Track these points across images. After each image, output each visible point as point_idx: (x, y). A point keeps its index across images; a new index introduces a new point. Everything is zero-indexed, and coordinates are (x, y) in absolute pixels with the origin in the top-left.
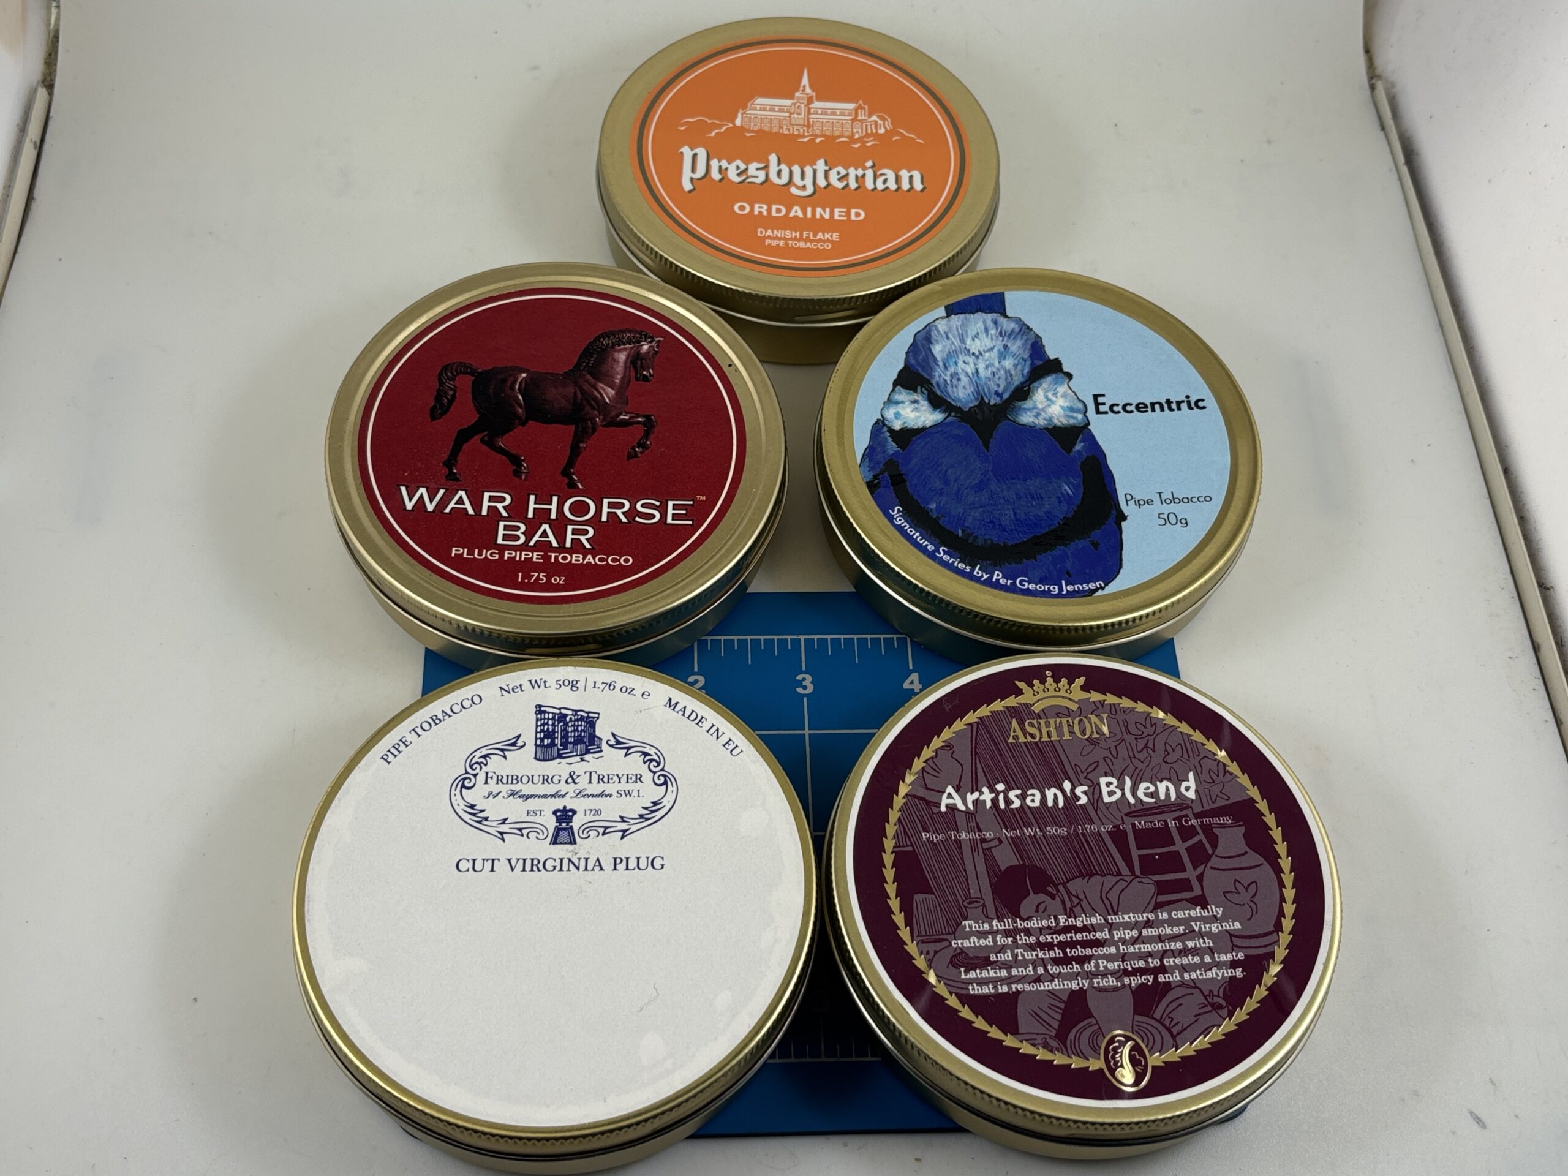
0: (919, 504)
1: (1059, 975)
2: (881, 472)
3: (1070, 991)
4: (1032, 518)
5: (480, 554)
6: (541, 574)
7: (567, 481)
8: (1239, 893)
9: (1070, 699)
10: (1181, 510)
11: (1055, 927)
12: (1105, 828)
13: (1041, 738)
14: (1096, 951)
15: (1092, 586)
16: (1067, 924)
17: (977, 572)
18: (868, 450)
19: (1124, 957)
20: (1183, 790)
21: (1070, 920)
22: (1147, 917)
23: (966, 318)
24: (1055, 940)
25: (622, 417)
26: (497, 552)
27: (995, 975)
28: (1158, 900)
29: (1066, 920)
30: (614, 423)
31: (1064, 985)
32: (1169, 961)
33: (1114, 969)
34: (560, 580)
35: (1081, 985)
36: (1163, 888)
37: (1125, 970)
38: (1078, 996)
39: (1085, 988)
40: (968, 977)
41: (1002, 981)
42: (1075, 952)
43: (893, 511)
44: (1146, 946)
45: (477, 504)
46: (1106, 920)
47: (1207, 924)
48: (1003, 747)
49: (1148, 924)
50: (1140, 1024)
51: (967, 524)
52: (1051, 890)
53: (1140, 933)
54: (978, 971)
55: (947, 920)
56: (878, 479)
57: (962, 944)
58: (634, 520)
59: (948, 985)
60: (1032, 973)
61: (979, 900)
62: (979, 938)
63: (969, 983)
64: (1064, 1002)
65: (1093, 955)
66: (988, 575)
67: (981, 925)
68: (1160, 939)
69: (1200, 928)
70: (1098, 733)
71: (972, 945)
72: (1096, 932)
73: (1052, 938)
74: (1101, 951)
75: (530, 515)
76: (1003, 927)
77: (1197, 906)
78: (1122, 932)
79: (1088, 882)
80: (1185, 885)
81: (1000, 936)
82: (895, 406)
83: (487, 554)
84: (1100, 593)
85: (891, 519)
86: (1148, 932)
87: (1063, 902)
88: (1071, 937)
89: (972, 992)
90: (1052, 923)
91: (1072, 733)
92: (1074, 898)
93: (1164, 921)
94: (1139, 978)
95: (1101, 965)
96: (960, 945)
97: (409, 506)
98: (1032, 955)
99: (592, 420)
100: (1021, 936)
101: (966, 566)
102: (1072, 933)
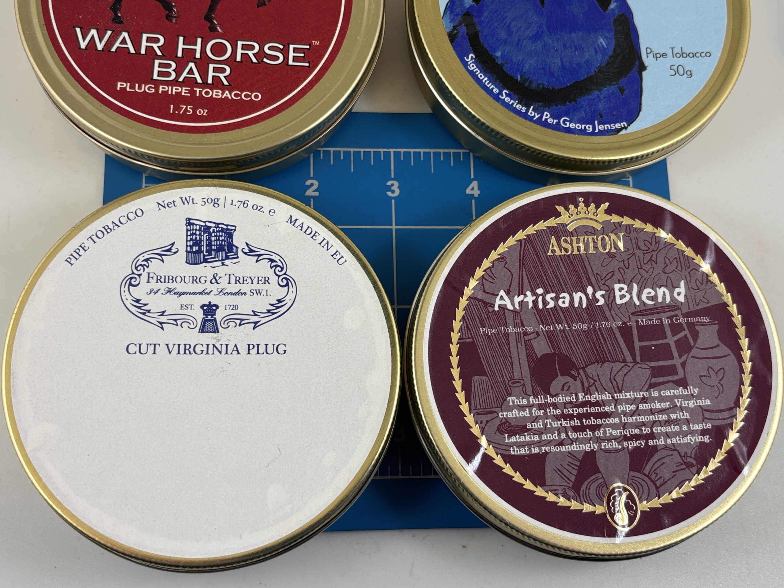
0: (488, 52)
1: (577, 440)
2: (459, 23)
3: (584, 452)
4: (574, 66)
5: (140, 88)
6: (189, 107)
7: (208, 24)
8: (710, 377)
9: (596, 221)
10: (688, 63)
11: (576, 402)
12: (616, 324)
13: (572, 252)
14: (604, 421)
15: (618, 126)
16: (584, 400)
17: (531, 113)
18: (449, 4)
19: (625, 426)
20: (675, 295)
21: (586, 396)
22: (643, 395)
24: (575, 412)
26: (153, 86)
27: (530, 440)
28: (652, 382)
29: (584, 397)
31: (580, 447)
32: (657, 430)
33: (617, 435)
34: (204, 112)
35: (592, 448)
36: (656, 372)
37: (625, 436)
38: (590, 456)
39: (595, 450)
40: (510, 441)
41: (535, 444)
42: (589, 422)
43: (468, 58)
44: (641, 417)
45: (137, 44)
46: (613, 397)
47: (686, 401)
48: (543, 259)
49: (644, 400)
50: (634, 478)
51: (524, 70)
52: (574, 373)
53: (638, 407)
54: (517, 436)
55: (496, 397)
56: (457, 30)
57: (507, 415)
58: (263, 61)
59: (495, 447)
60: (557, 438)
61: (520, 381)
62: (519, 411)
63: (511, 446)
64: (580, 461)
65: (603, 424)
66: (539, 115)
67: (521, 400)
68: (652, 412)
69: (681, 403)
70: (615, 248)
71: (514, 416)
72: (605, 407)
73: (573, 411)
74: (608, 421)
75: (180, 54)
76: (537, 402)
77: (680, 387)
78: (624, 406)
79: (601, 367)
80: (672, 370)
81: (535, 409)
83: (145, 88)
84: (623, 132)
85: (466, 64)
86: (643, 406)
87: (582, 383)
88: (587, 410)
89: (512, 453)
90: (573, 399)
91: (596, 248)
92: (590, 379)
93: (655, 398)
94: (634, 442)
95: (608, 432)
96: (505, 416)
97: (83, 45)
98: (557, 424)
100: (550, 409)
101: (522, 107)
102: (587, 407)
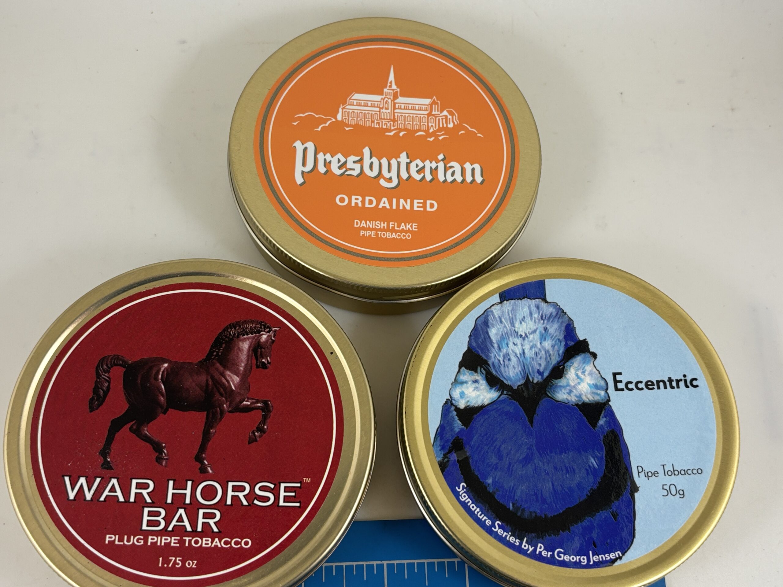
0: (479, 479)
2: (449, 450)
4: (566, 490)
5: (128, 541)
6: (178, 559)
7: (199, 465)
10: (680, 482)
15: (612, 556)
17: (525, 545)
18: (439, 429)
23: (515, 303)
25: (245, 403)
30: (239, 409)
34: (193, 563)
43: (459, 488)
45: (126, 492)
51: (516, 498)
56: (447, 458)
66: (533, 548)
82: (460, 386)
84: (618, 563)
85: (457, 495)
97: (72, 495)
99: (221, 406)
101: (516, 539)
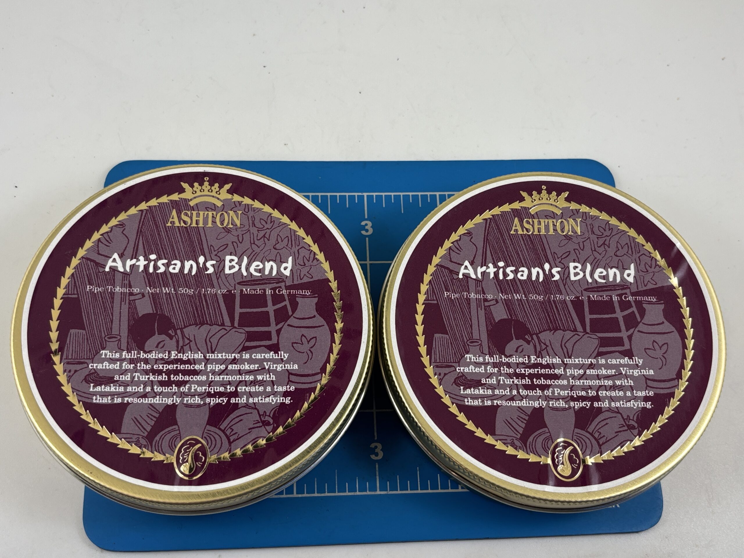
3: (533, 408)
8: (655, 350)
11: (528, 363)
12: (569, 298)
13: (533, 232)
14: (553, 382)
16: (536, 362)
19: (572, 388)
20: (625, 275)
21: (538, 359)
22: (591, 362)
24: (527, 372)
27: (483, 393)
28: (600, 351)
29: (536, 359)
31: (529, 403)
32: (602, 393)
33: (564, 396)
35: (541, 405)
36: (604, 342)
38: (538, 412)
39: (543, 407)
40: (465, 393)
41: (488, 397)
42: (539, 382)
44: (588, 381)
46: (563, 361)
47: (631, 370)
48: (506, 237)
49: (591, 366)
52: (528, 338)
53: (585, 372)
54: (472, 389)
55: (455, 353)
57: (463, 370)
59: (452, 397)
60: (509, 394)
61: (478, 341)
62: (475, 367)
63: (465, 397)
64: (528, 415)
65: (552, 384)
67: (478, 358)
68: (598, 377)
69: (626, 372)
70: (573, 232)
71: (470, 371)
72: (555, 369)
74: (557, 382)
76: (492, 361)
77: (626, 357)
79: (553, 334)
80: (619, 342)
81: (490, 367)
86: (590, 371)
87: (535, 347)
89: (467, 404)
90: (526, 360)
91: (555, 230)
92: (542, 344)
93: (602, 365)
94: (581, 403)
95: (556, 392)
96: (462, 371)
98: (510, 382)
100: (504, 368)
102: (538, 368)
